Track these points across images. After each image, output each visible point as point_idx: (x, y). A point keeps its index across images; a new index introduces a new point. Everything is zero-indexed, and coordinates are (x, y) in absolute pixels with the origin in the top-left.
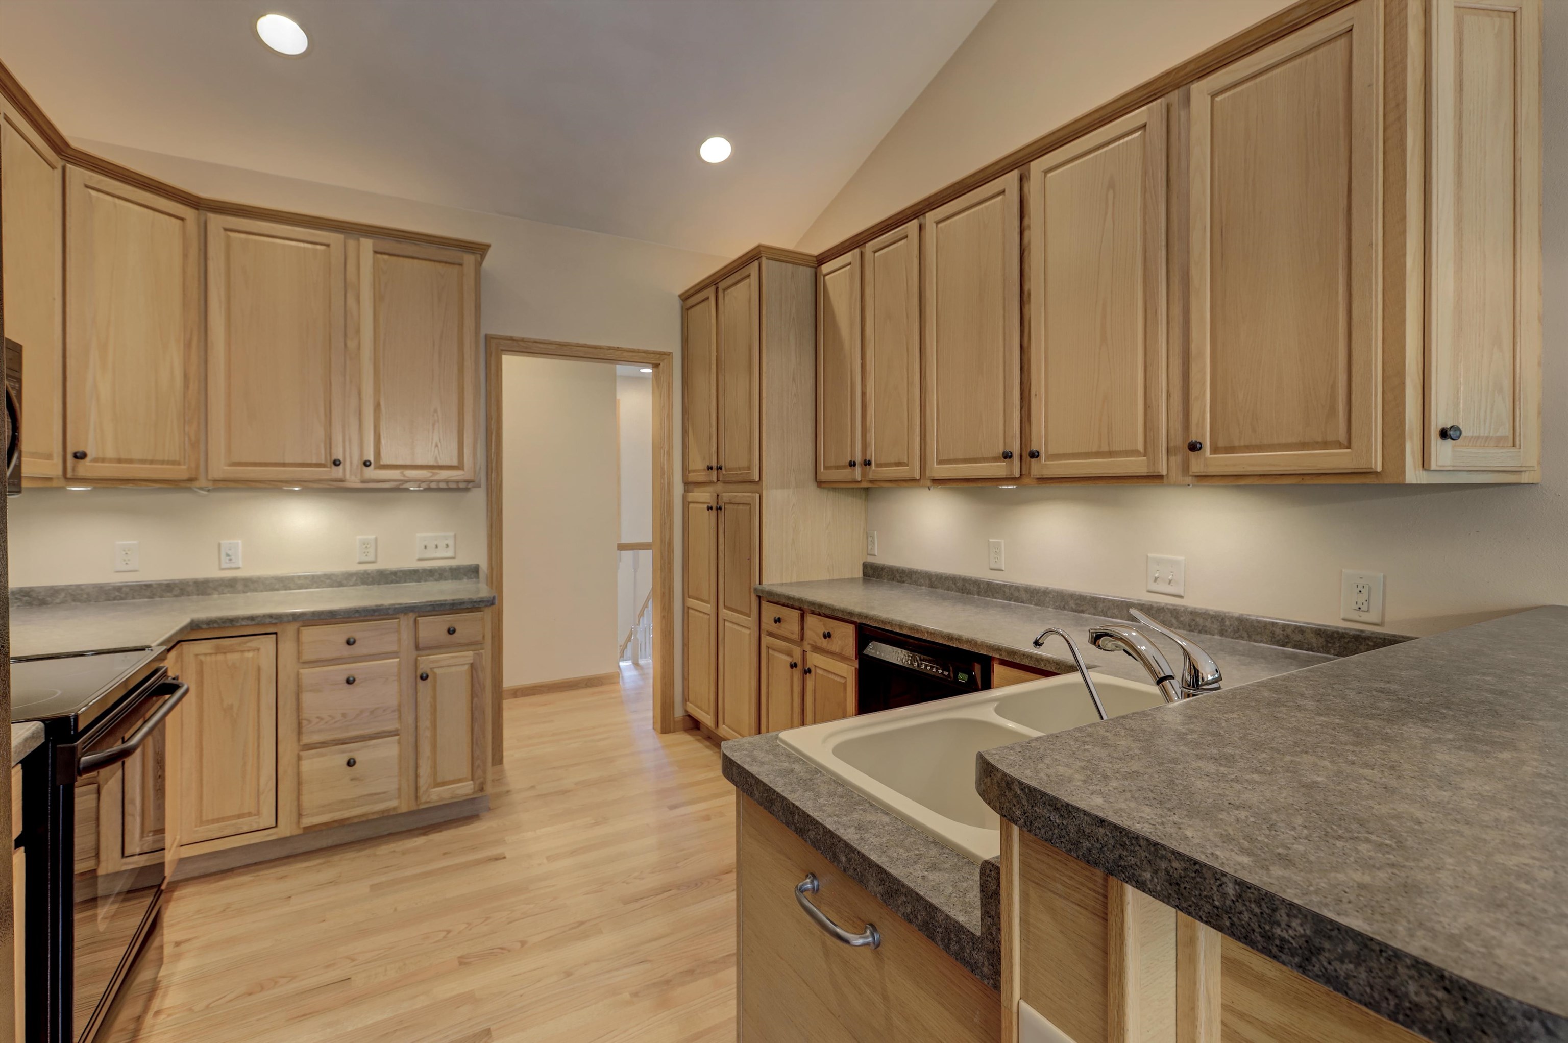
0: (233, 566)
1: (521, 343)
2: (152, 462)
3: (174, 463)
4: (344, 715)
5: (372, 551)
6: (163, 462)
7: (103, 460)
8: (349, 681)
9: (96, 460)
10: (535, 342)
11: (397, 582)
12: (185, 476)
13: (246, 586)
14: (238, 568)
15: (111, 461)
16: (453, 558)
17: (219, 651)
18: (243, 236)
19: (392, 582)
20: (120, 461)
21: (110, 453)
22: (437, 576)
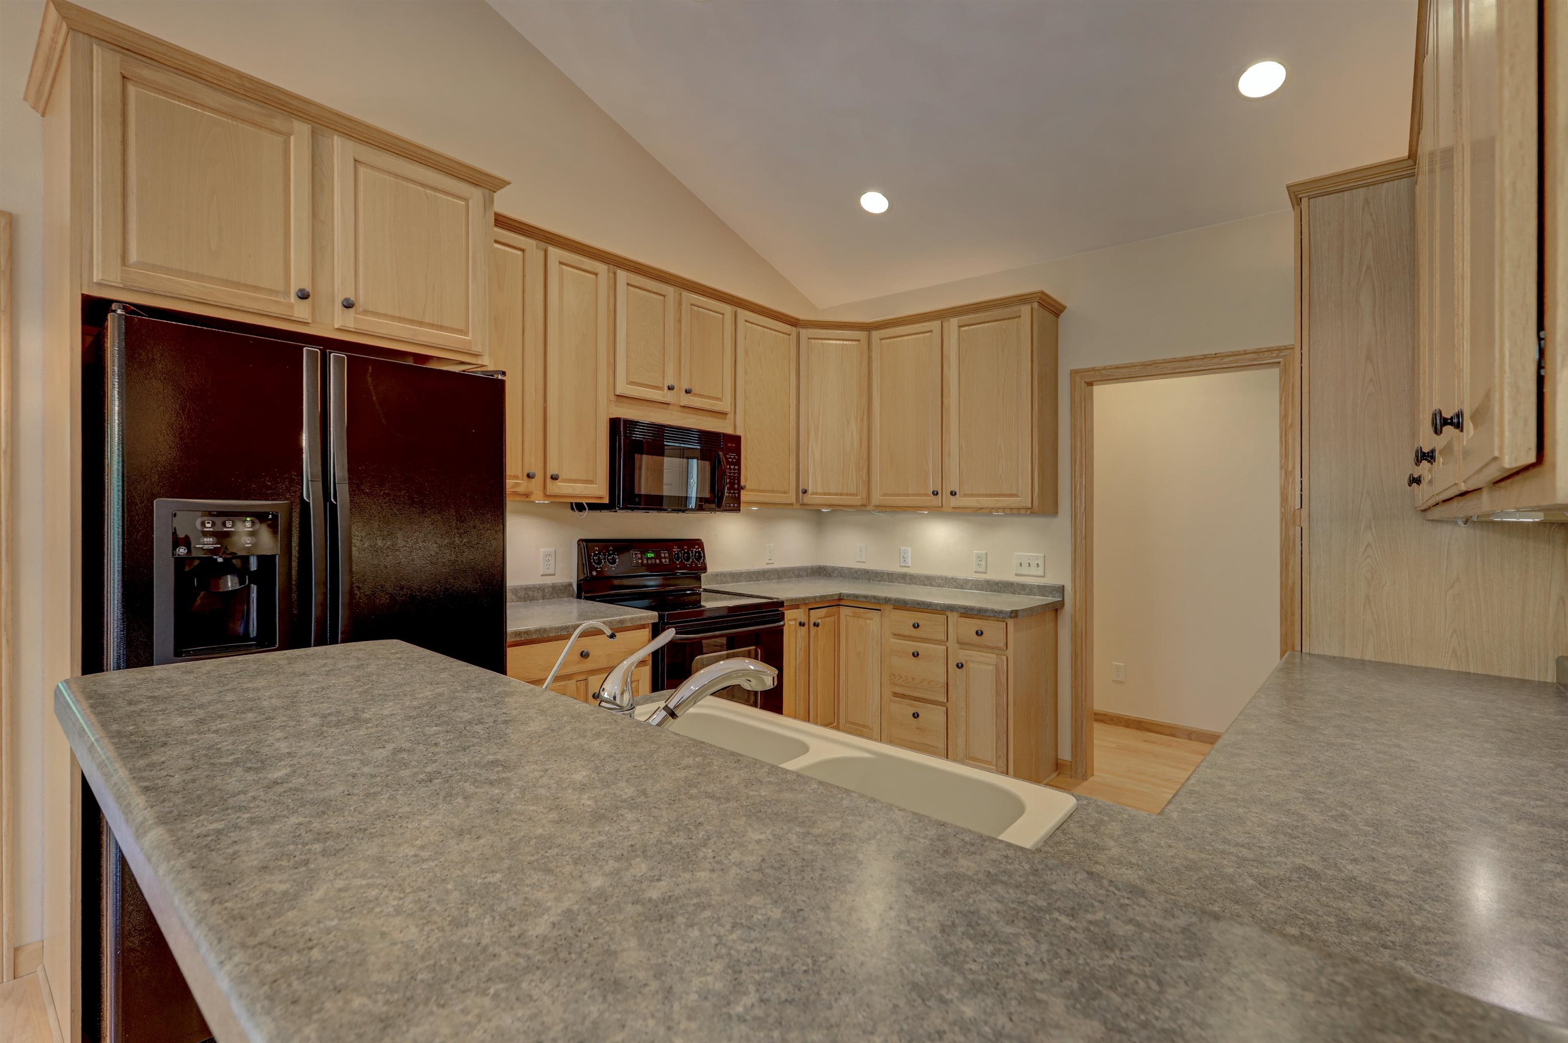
0: (906, 565)
1: (1104, 372)
2: (841, 494)
3: (853, 495)
4: (913, 679)
5: (983, 563)
6: (847, 495)
7: (816, 494)
8: (916, 655)
9: (812, 494)
10: (1117, 368)
11: (999, 592)
12: (860, 503)
13: (911, 580)
14: (908, 567)
15: (820, 494)
16: (1044, 577)
17: (855, 616)
18: (888, 341)
19: (995, 591)
20: (825, 494)
21: (820, 490)
22: (1028, 591)
